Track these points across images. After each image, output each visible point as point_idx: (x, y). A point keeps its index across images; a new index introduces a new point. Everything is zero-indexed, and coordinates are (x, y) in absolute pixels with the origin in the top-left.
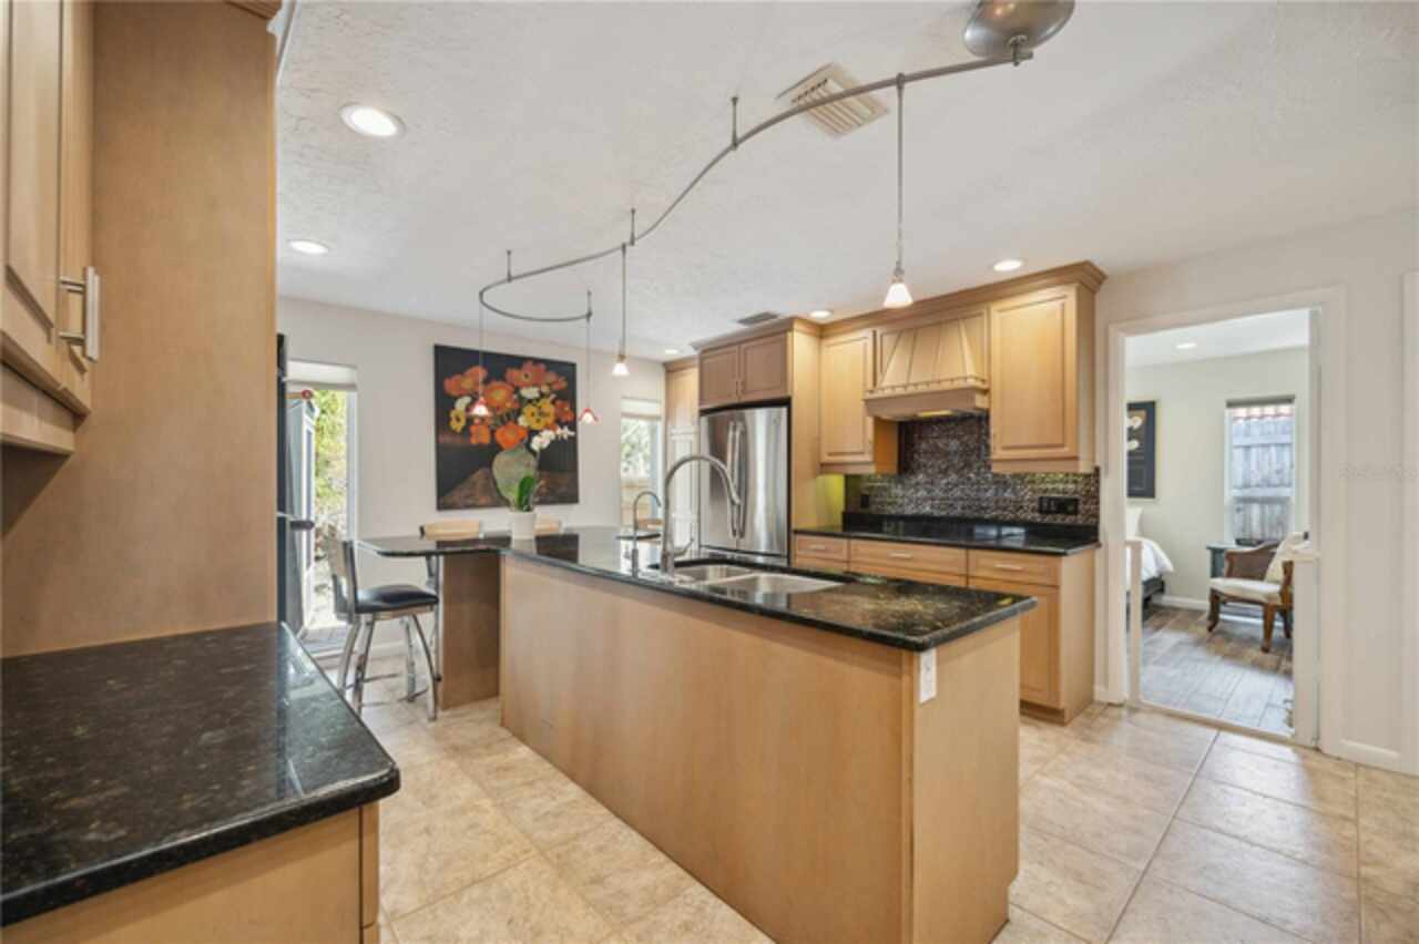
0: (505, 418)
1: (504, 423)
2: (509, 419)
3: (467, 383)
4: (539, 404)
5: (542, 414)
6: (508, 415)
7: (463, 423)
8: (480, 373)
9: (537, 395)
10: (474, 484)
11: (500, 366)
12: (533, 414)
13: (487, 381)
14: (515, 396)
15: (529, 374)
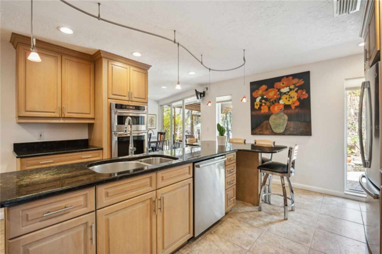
0: (274, 102)
1: (274, 104)
2: (276, 102)
3: (260, 92)
4: (289, 93)
5: (291, 97)
6: (275, 100)
7: (259, 106)
8: (264, 87)
9: (288, 90)
10: (263, 126)
11: (271, 83)
12: (286, 98)
13: (267, 90)
14: (278, 93)
15: (285, 83)
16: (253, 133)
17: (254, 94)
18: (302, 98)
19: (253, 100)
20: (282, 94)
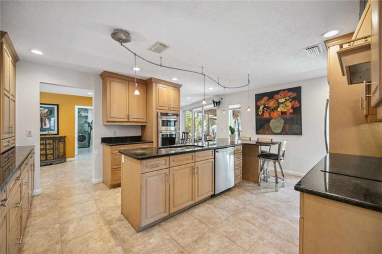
0: (274, 109)
1: (273, 111)
3: (263, 102)
4: (285, 103)
5: (286, 106)
6: (274, 108)
7: (262, 112)
8: (266, 98)
9: (285, 101)
10: (265, 128)
11: (271, 95)
12: (283, 107)
13: (268, 100)
14: (277, 103)
15: (282, 95)
16: (257, 133)
17: (258, 103)
18: (295, 107)
19: (257, 108)
20: (280, 103)
